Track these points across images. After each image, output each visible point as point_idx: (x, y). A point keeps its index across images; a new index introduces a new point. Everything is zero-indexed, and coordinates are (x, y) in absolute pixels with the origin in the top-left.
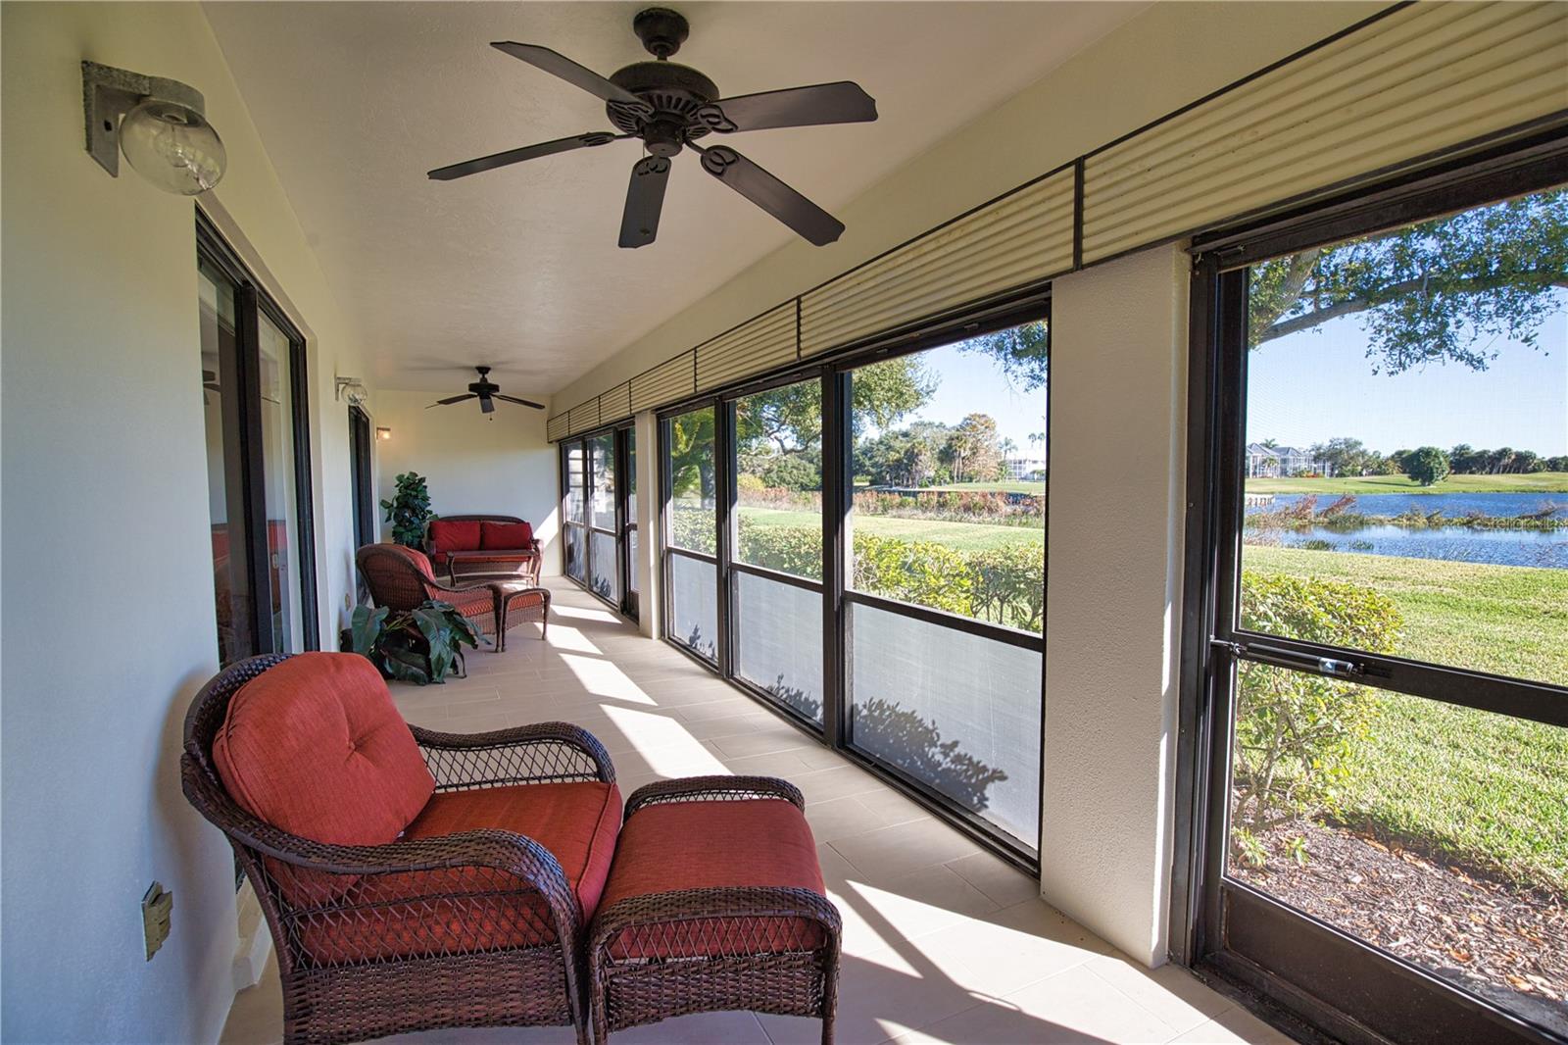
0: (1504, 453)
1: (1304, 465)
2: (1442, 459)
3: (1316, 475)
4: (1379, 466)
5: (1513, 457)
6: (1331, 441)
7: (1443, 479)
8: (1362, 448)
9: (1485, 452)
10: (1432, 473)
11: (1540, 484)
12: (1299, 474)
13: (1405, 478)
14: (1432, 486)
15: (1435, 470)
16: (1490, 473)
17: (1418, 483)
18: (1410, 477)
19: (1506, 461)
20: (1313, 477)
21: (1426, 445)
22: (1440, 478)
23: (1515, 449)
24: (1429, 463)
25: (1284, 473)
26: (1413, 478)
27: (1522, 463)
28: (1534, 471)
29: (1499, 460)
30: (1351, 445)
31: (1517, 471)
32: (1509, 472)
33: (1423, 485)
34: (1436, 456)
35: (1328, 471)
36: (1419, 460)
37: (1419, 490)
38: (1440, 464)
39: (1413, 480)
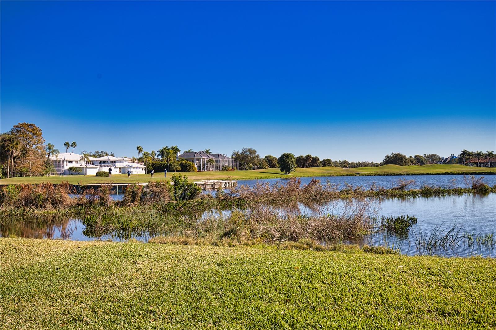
0: (308, 157)
1: (226, 164)
2: (293, 160)
3: (233, 169)
4: (260, 164)
5: (311, 159)
6: (243, 150)
7: (294, 170)
8: (256, 154)
9: (301, 157)
10: (290, 167)
12: (225, 169)
13: (278, 170)
14: (290, 174)
15: (291, 166)
16: (304, 168)
17: (284, 172)
18: (280, 170)
19: (309, 161)
20: (231, 170)
21: (286, 153)
22: (293, 169)
23: (312, 156)
24: (288, 161)
25: (217, 168)
26: (282, 170)
27: (314, 162)
28: (318, 166)
29: (307, 161)
30: (252, 152)
32: (310, 167)
33: (286, 173)
34: (291, 158)
35: (238, 167)
36: (284, 160)
37: (286, 176)
38: (293, 162)
39: (282, 171)
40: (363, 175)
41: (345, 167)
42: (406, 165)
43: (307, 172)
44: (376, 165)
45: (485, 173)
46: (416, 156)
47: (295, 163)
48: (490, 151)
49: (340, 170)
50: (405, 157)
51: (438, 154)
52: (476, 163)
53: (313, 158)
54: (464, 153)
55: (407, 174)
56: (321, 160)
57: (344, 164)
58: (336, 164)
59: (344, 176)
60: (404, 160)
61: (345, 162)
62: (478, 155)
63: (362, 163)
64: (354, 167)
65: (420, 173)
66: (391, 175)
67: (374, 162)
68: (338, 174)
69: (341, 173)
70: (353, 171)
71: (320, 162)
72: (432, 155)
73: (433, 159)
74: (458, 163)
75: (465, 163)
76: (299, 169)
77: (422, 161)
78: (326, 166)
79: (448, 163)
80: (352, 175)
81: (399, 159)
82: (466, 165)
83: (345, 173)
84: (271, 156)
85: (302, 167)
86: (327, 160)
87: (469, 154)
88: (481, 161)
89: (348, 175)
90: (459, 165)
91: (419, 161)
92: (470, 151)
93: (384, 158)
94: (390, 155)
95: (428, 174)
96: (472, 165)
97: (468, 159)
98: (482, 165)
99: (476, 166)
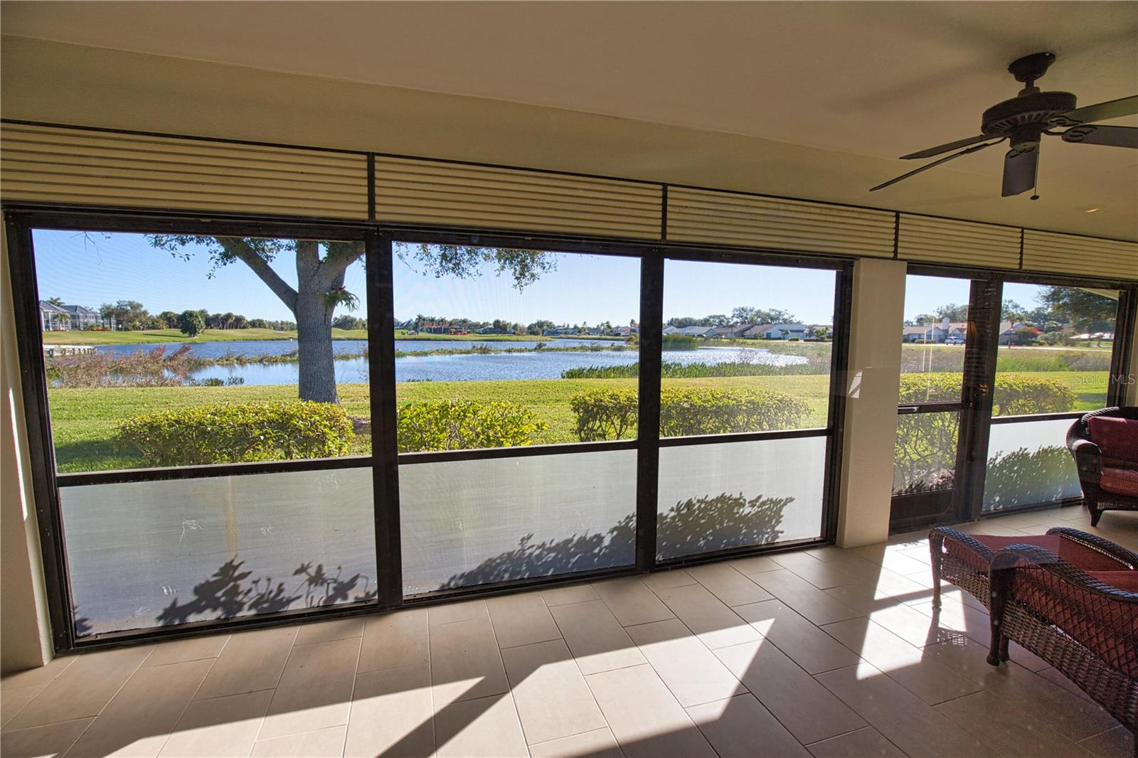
0: (229, 316)
1: (93, 321)
2: (200, 319)
3: (104, 329)
4: (153, 323)
5: (234, 318)
6: (118, 303)
7: (202, 332)
8: (143, 309)
9: (218, 315)
10: (195, 328)
11: (254, 335)
12: (89, 328)
13: (178, 332)
14: (196, 337)
15: (196, 326)
16: (223, 328)
17: (187, 335)
18: (181, 331)
19: (230, 321)
20: (102, 330)
21: (190, 309)
22: (200, 332)
23: (234, 314)
24: (193, 321)
25: (75, 327)
26: (184, 332)
27: (238, 323)
28: (244, 327)
29: (227, 320)
30: (135, 306)
31: (236, 328)
32: (232, 328)
33: (190, 336)
34: (196, 316)
35: (114, 326)
36: (186, 319)
37: (191, 340)
38: (200, 322)
39: (184, 333)
42: (358, 328)
43: (222, 335)
47: (202, 323)
48: (443, 317)
50: (355, 320)
52: (431, 329)
53: (237, 317)
54: (420, 318)
56: (249, 318)
58: (267, 325)
59: (273, 340)
60: (354, 323)
62: (432, 320)
68: (266, 338)
69: (270, 337)
70: (285, 335)
71: (248, 322)
74: (414, 329)
75: (421, 328)
76: (209, 331)
78: (255, 328)
79: (402, 328)
81: (348, 322)
82: (421, 330)
83: (275, 337)
84: (171, 313)
85: (220, 329)
86: (258, 320)
87: (424, 320)
88: (434, 326)
90: (414, 331)
92: (425, 315)
96: (427, 331)
97: (423, 324)
98: (436, 331)
99: (431, 332)
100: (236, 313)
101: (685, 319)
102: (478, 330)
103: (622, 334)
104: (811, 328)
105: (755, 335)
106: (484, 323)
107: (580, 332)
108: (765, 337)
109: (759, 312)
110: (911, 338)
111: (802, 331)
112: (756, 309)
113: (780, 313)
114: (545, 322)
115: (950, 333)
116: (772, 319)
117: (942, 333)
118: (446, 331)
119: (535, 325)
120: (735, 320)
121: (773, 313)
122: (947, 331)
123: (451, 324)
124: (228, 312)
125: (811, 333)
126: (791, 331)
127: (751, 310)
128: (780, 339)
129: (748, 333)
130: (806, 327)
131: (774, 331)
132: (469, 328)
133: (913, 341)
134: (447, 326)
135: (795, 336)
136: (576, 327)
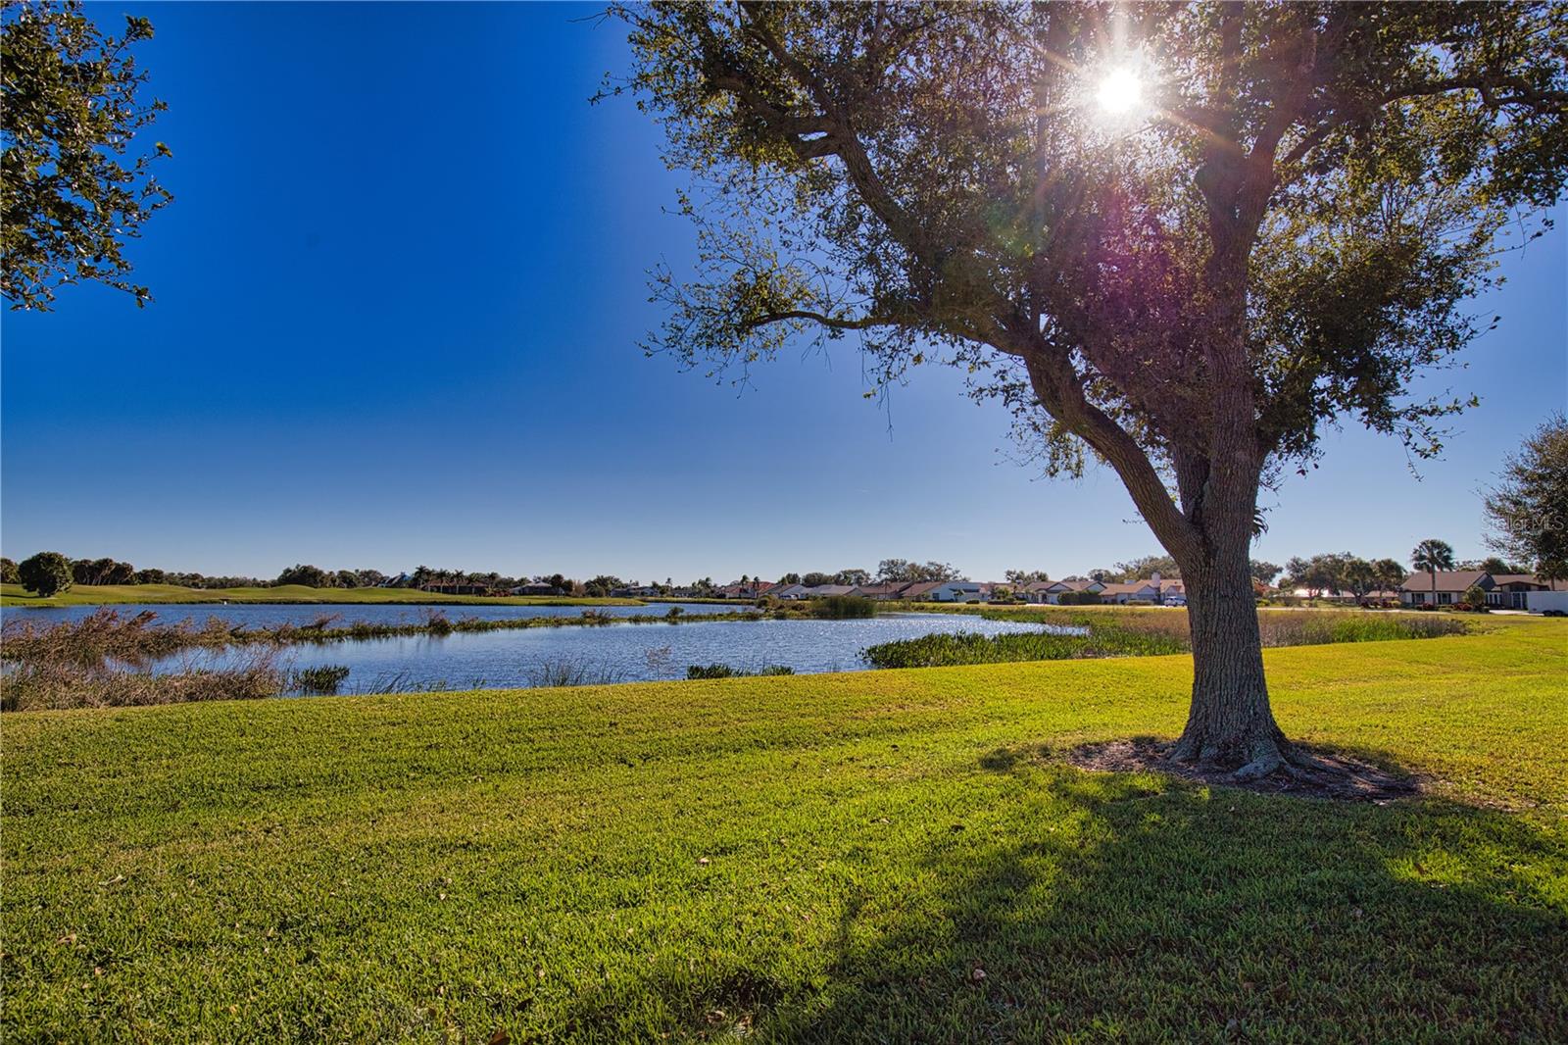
0: (105, 563)
2: (66, 567)
5: (113, 568)
7: (65, 589)
9: (86, 561)
10: (55, 583)
13: (19, 589)
14: (52, 598)
15: (58, 580)
16: (89, 584)
17: (36, 593)
18: (25, 588)
19: (106, 572)
21: (47, 551)
22: (63, 588)
23: (115, 561)
24: (51, 570)
26: (30, 588)
27: (120, 574)
28: (128, 583)
29: (100, 571)
31: (114, 583)
32: (106, 584)
33: (41, 596)
34: (58, 563)
36: (38, 567)
37: (41, 602)
38: (64, 573)
39: (29, 591)
40: (236, 603)
41: (196, 585)
42: (324, 586)
43: (99, 594)
44: (265, 585)
45: (450, 604)
46: (341, 572)
47: (69, 574)
48: (459, 571)
49: (183, 592)
50: (321, 572)
51: (379, 571)
52: (438, 588)
53: (118, 565)
54: (421, 571)
55: (324, 603)
56: (137, 570)
57: (193, 581)
58: (171, 580)
59: (193, 603)
60: (319, 578)
61: (195, 576)
62: (442, 575)
63: (233, 579)
64: (214, 586)
65: (347, 600)
66: (293, 603)
67: (259, 579)
68: (182, 599)
69: (189, 599)
70: (214, 596)
71: (136, 574)
72: (370, 572)
73: (370, 578)
74: (410, 587)
75: (422, 586)
76: (76, 587)
77: (351, 581)
78: (147, 582)
79: (394, 586)
80: (212, 602)
81: (310, 575)
82: (423, 589)
83: (197, 598)
85: (85, 584)
86: (153, 571)
87: (429, 573)
88: (445, 584)
89: (202, 602)
90: (412, 590)
91: (347, 580)
92: (430, 568)
93: (282, 573)
94: (293, 568)
95: (361, 603)
96: (432, 591)
97: (427, 581)
98: (446, 590)
99: (438, 591)
100: (118, 559)
101: (813, 576)
102: (511, 590)
103: (728, 595)
104: (992, 586)
105: (918, 597)
106: (522, 580)
107: (662, 593)
108: (931, 598)
109: (913, 566)
110: (1119, 599)
111: (977, 591)
112: (909, 563)
113: (941, 567)
114: (609, 578)
115: (1162, 591)
116: (931, 575)
117: (1153, 592)
118: (462, 591)
119: (594, 582)
120: (884, 576)
121: (932, 568)
122: (1158, 589)
123: (470, 579)
124: (105, 557)
125: (993, 595)
126: (966, 591)
127: (903, 564)
128: (951, 601)
129: (906, 593)
130: (983, 585)
131: (943, 591)
132: (496, 586)
133: (1123, 602)
134: (464, 583)
135: (971, 597)
136: (655, 585)
